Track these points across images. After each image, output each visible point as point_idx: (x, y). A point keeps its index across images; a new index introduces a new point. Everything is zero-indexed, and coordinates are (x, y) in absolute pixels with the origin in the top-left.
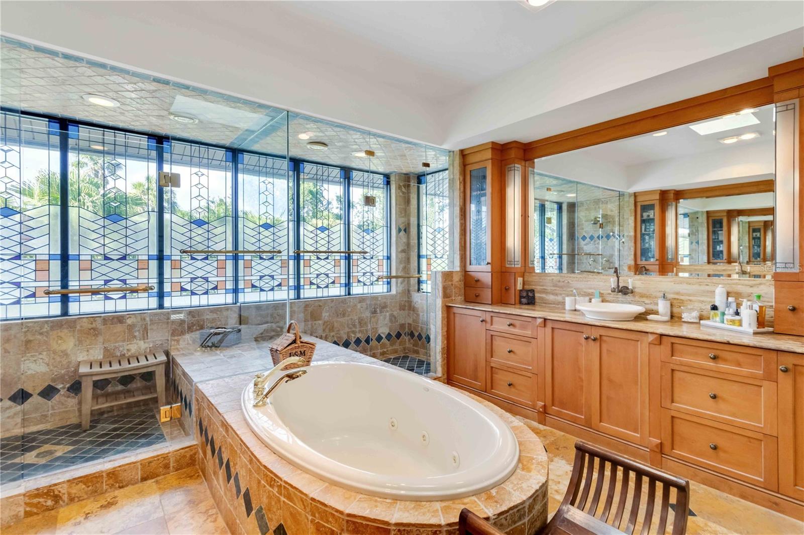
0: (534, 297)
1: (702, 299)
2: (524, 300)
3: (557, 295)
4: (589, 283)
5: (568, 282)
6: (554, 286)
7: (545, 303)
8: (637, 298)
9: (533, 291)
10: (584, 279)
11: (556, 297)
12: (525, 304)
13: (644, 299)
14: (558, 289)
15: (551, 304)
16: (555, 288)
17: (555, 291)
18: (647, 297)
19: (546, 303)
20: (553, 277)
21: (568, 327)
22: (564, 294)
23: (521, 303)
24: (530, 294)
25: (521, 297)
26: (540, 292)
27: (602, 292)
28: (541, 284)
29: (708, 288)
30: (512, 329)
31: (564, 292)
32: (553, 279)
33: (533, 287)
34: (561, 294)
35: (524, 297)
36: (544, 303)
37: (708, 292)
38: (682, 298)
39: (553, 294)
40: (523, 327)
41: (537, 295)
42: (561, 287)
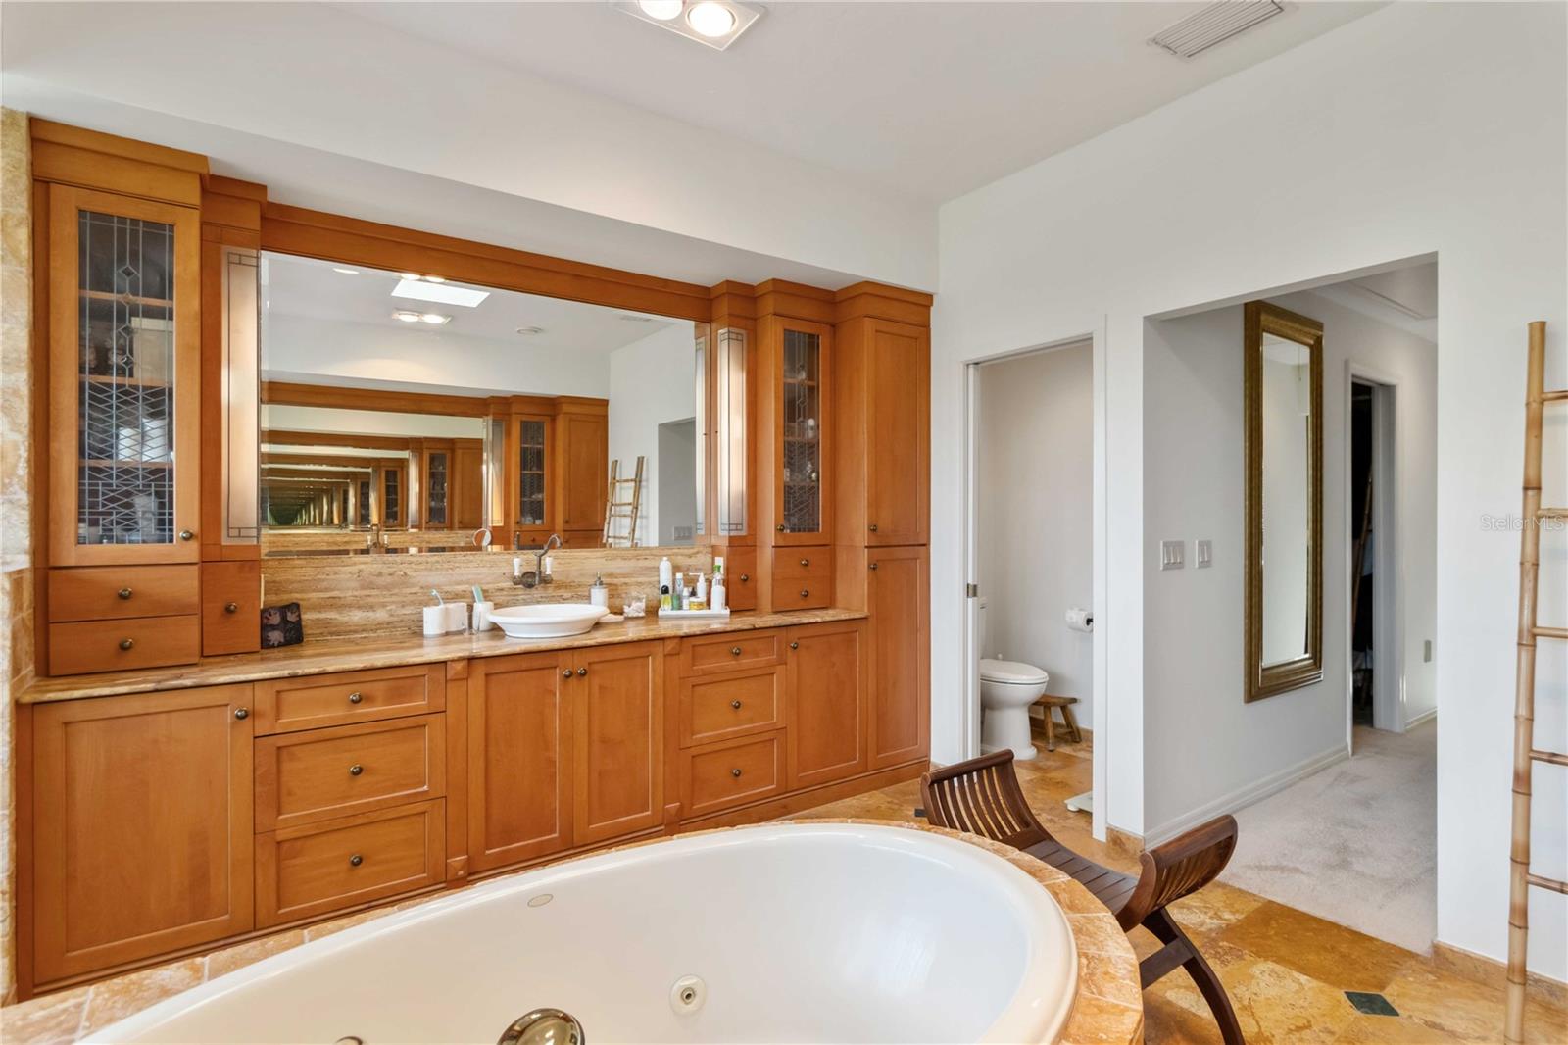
0: (298, 624)
1: (640, 580)
2: (276, 636)
3: (372, 607)
4: (457, 571)
5: (405, 574)
6: (363, 588)
7: (336, 633)
8: (550, 591)
9: (297, 606)
10: (446, 565)
11: (371, 614)
12: (280, 645)
13: (561, 592)
14: (374, 592)
15: (355, 632)
16: (367, 592)
17: (370, 600)
18: (566, 587)
19: (338, 634)
20: (362, 566)
21: (524, 663)
22: (393, 602)
23: (265, 644)
24: (291, 617)
25: (265, 628)
26: (320, 607)
27: (485, 588)
28: (325, 585)
29: (647, 563)
30: (362, 710)
31: (394, 599)
32: (360, 571)
33: (295, 597)
34: (384, 605)
35: (274, 628)
36: (332, 634)
37: (647, 568)
38: (616, 581)
39: (359, 607)
40: (396, 696)
41: (307, 616)
42: (387, 588)
